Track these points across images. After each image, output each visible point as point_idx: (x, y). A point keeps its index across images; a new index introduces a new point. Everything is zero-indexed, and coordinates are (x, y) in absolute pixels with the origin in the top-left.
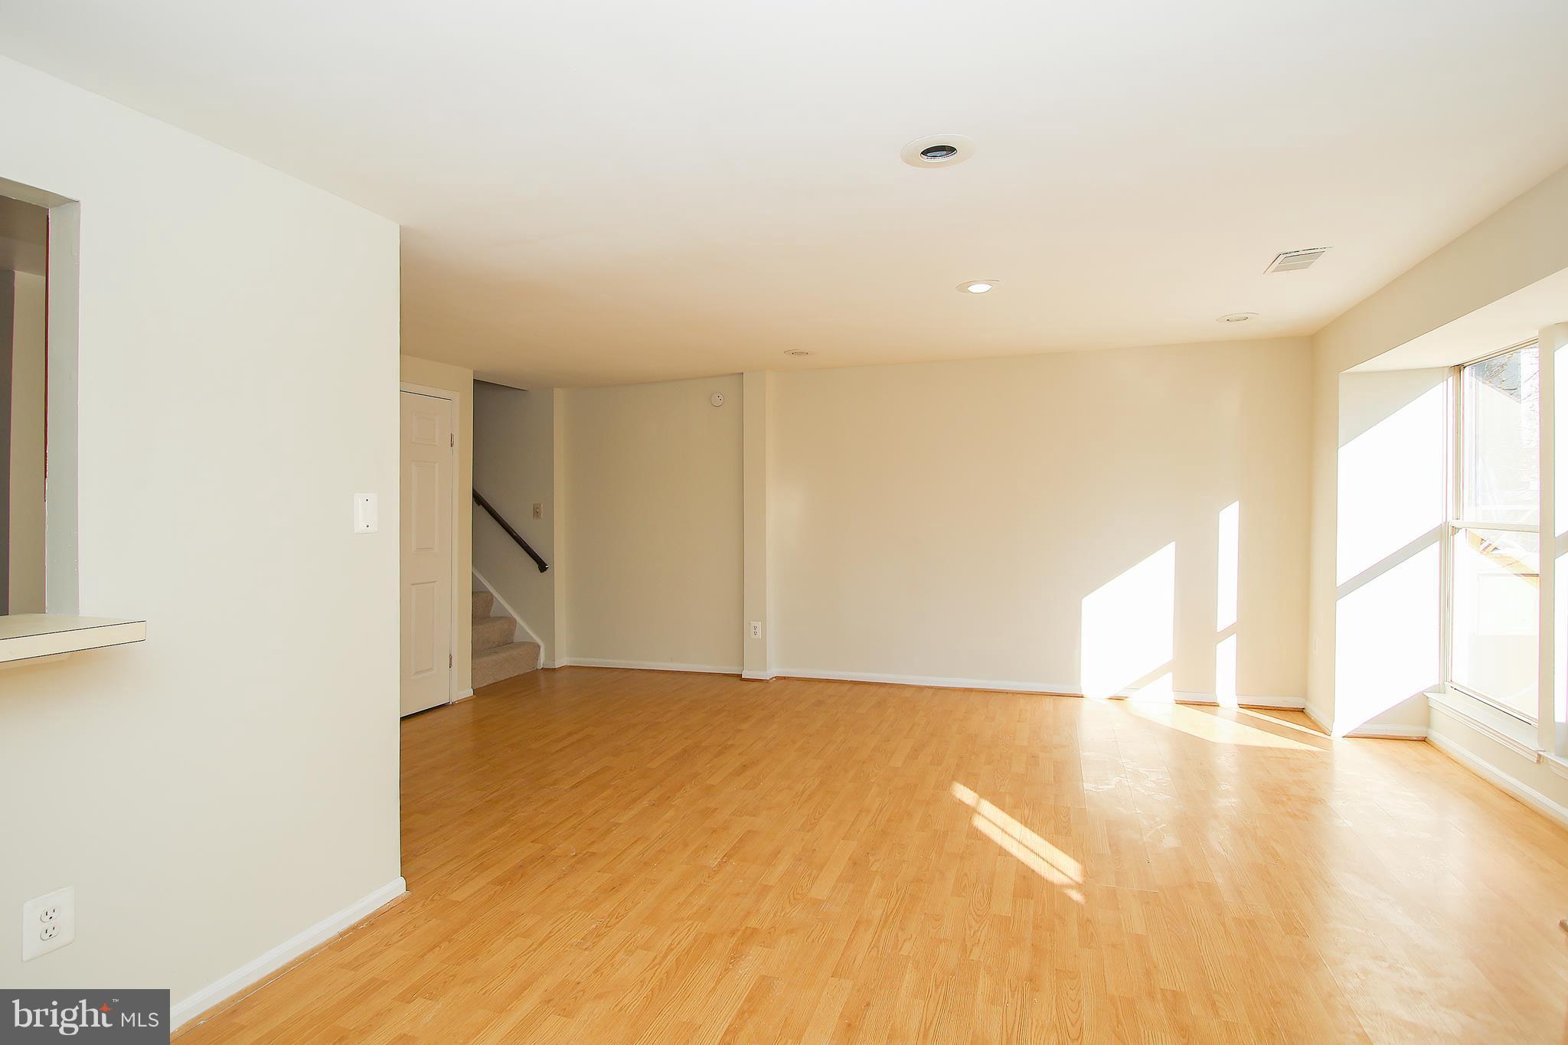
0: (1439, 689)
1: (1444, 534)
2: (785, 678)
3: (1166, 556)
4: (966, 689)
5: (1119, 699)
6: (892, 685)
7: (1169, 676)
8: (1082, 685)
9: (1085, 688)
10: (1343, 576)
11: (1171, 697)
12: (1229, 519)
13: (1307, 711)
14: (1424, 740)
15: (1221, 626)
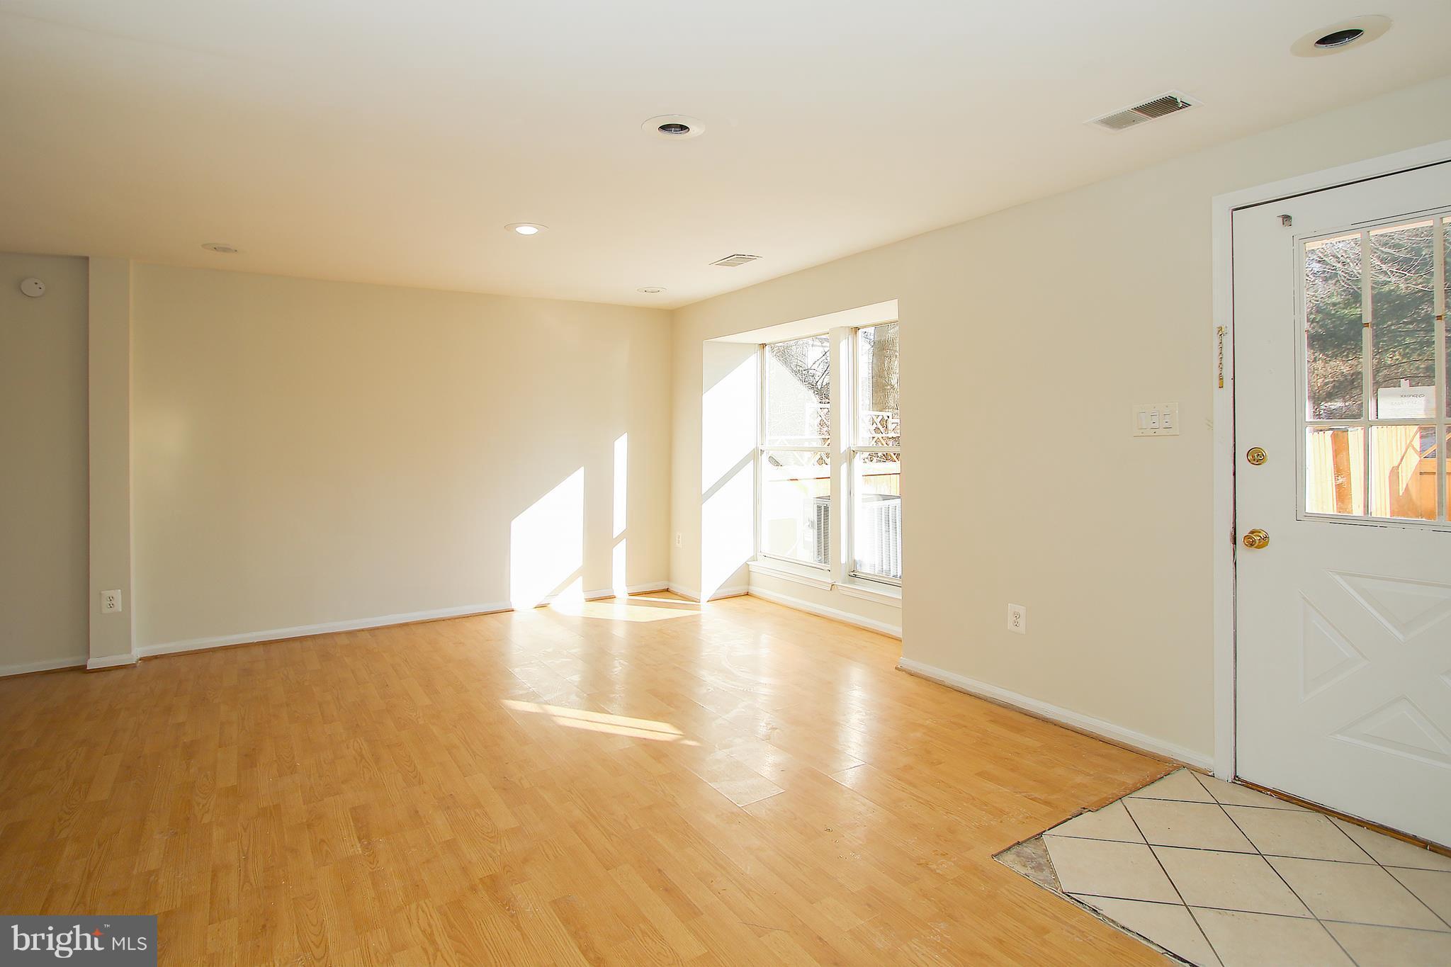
0: (754, 559)
1: (756, 455)
2: (156, 657)
3: (578, 478)
4: (401, 624)
5: (543, 606)
6: (313, 637)
7: (580, 579)
8: (511, 600)
9: (515, 602)
10: (706, 486)
11: (582, 596)
12: (621, 446)
13: (671, 589)
14: (747, 594)
15: (617, 532)
